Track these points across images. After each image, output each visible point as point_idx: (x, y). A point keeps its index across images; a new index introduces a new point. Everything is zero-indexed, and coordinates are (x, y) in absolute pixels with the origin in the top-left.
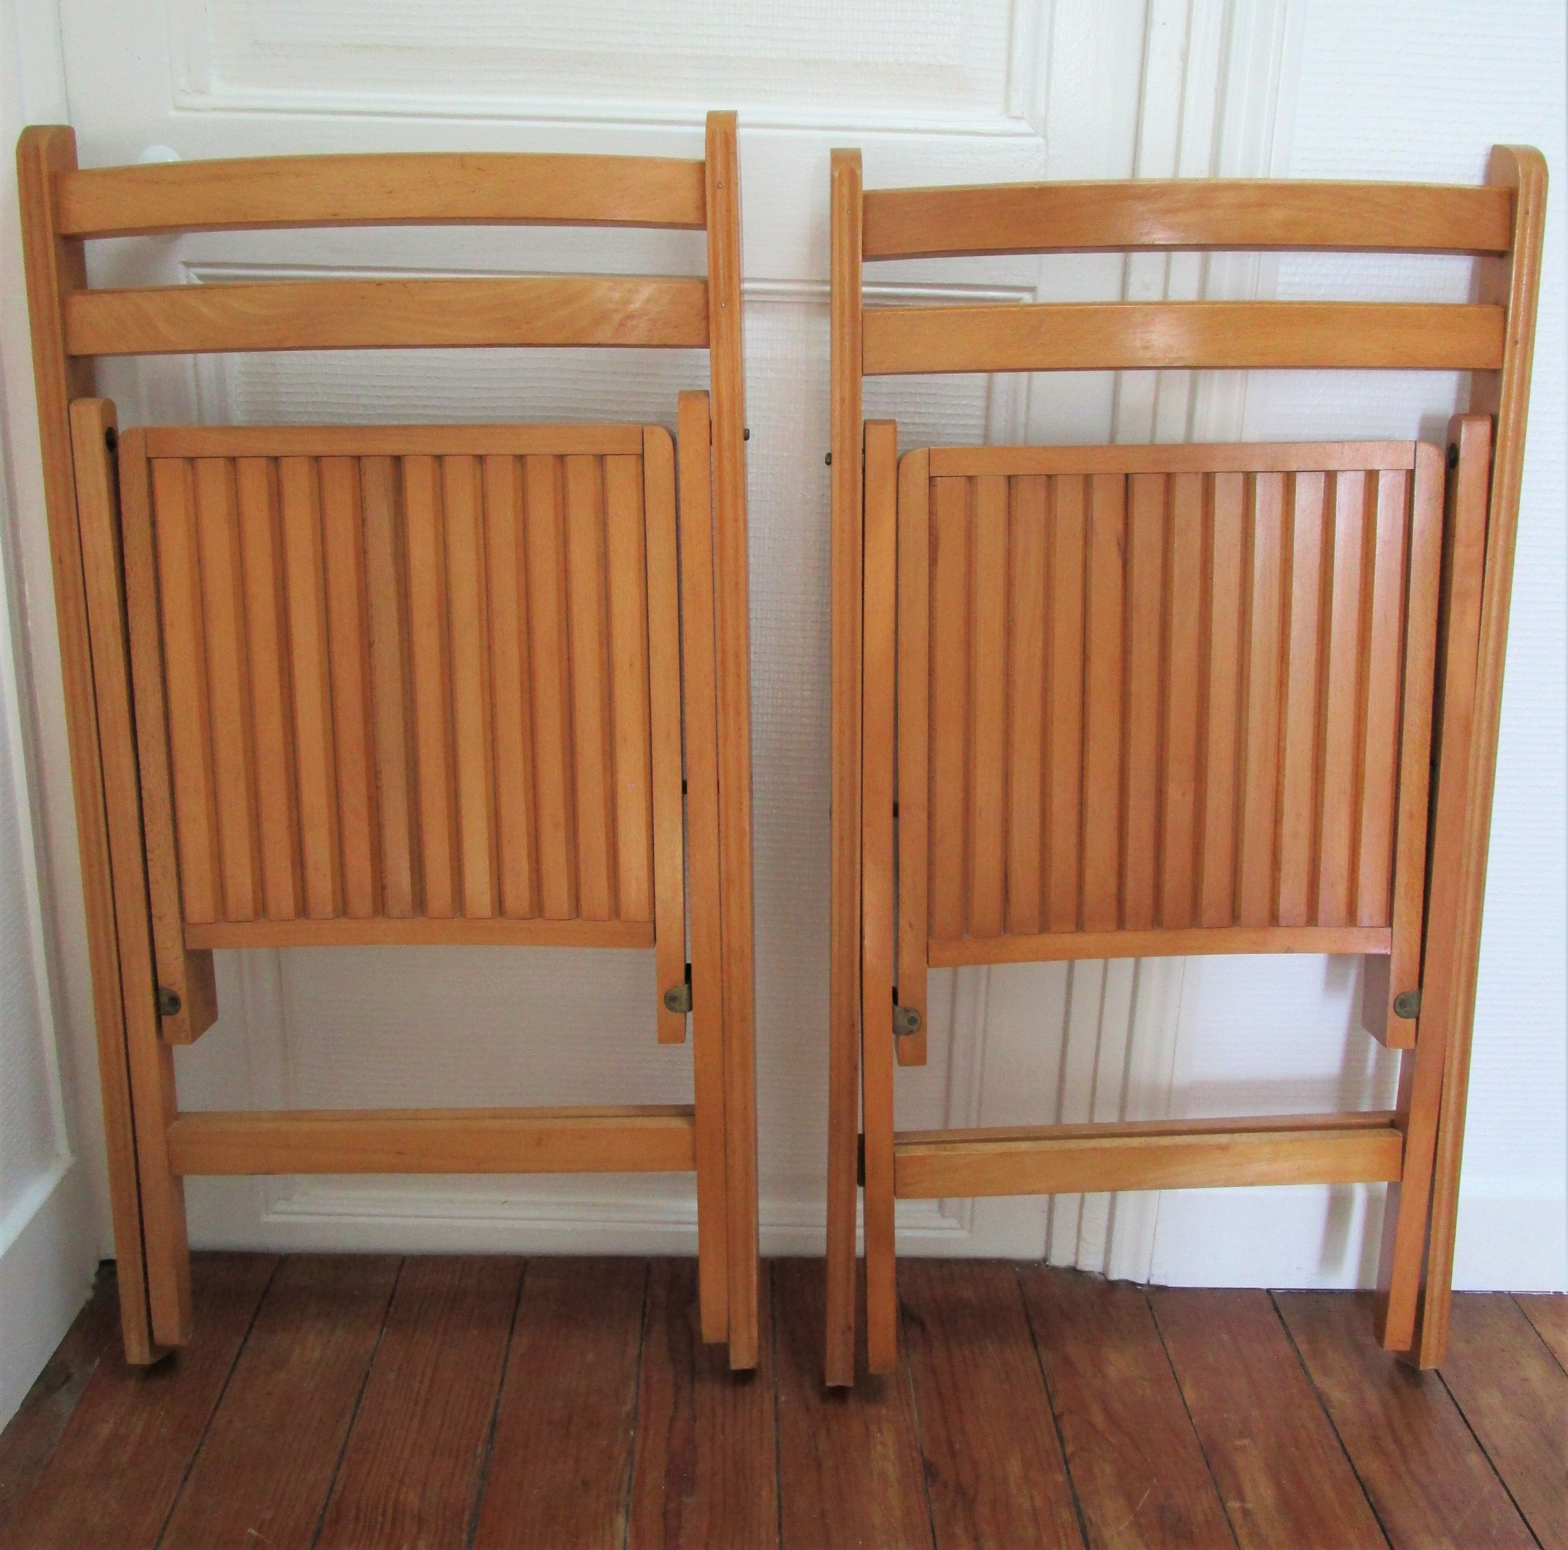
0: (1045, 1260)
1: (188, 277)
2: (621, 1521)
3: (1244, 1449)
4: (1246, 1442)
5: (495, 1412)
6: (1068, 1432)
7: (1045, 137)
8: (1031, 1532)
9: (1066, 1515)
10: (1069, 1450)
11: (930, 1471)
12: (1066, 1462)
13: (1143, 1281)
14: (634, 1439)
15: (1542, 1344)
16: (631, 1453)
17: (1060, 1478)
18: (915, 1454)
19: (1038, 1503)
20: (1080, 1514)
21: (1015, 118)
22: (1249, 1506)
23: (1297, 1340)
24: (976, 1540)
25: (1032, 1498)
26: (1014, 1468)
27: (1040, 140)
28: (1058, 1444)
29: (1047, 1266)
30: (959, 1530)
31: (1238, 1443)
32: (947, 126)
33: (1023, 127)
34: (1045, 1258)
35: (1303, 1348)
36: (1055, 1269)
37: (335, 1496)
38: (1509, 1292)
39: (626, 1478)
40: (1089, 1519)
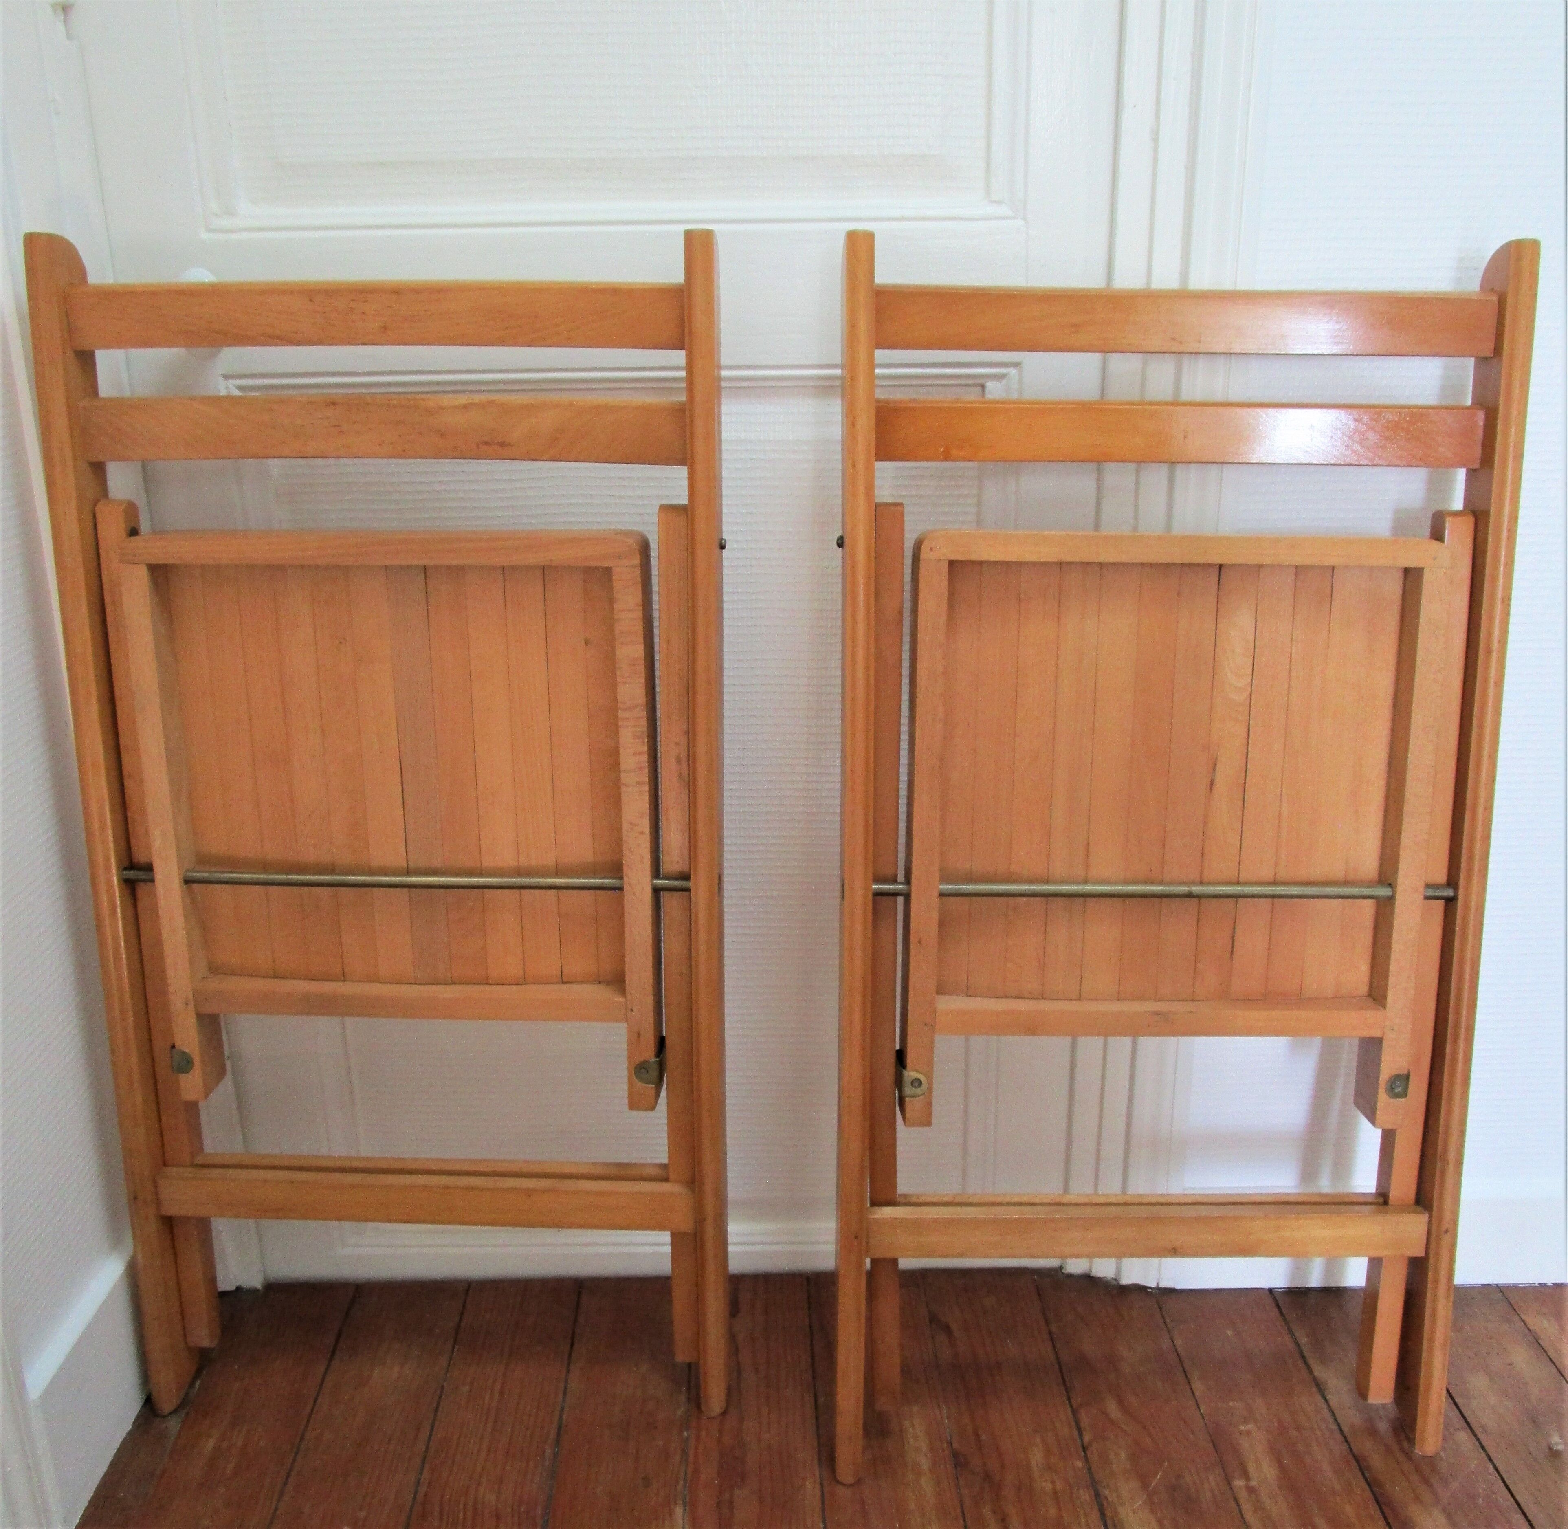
0: (1061, 1268)
1: (227, 388)
2: (679, 1511)
3: (1248, 1433)
4: (1250, 1427)
5: (561, 1418)
6: (1085, 1421)
7: (1025, 219)
8: (1053, 1512)
9: (1085, 1495)
10: (1087, 1438)
11: (959, 1461)
12: (1084, 1449)
13: (1154, 1285)
14: (688, 1438)
15: (1527, 1331)
16: (684, 1452)
17: (1079, 1464)
18: (945, 1445)
19: (1059, 1486)
20: (1097, 1495)
21: (995, 202)
22: (1253, 1483)
23: (1297, 1334)
24: (1003, 1520)
25: (1053, 1482)
26: (1037, 1457)
27: (1020, 223)
28: (1076, 1433)
29: (1063, 1273)
30: (987, 1511)
31: (1242, 1428)
32: (931, 213)
33: (1004, 210)
34: (1061, 1266)
35: (1304, 1341)
36: (1070, 1276)
37: (420, 1498)
38: (1497, 1284)
39: (682, 1474)
40: (1106, 1498)
